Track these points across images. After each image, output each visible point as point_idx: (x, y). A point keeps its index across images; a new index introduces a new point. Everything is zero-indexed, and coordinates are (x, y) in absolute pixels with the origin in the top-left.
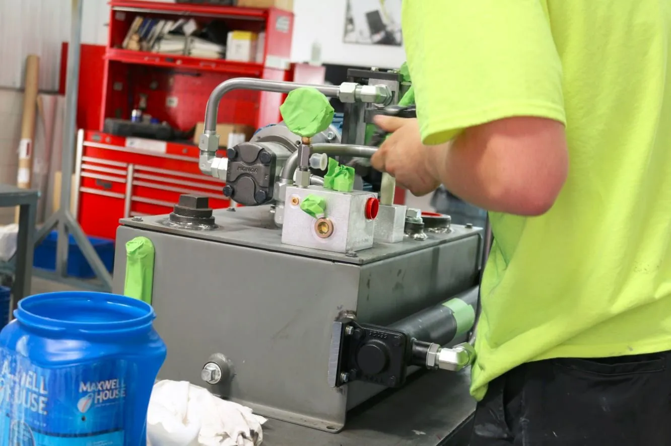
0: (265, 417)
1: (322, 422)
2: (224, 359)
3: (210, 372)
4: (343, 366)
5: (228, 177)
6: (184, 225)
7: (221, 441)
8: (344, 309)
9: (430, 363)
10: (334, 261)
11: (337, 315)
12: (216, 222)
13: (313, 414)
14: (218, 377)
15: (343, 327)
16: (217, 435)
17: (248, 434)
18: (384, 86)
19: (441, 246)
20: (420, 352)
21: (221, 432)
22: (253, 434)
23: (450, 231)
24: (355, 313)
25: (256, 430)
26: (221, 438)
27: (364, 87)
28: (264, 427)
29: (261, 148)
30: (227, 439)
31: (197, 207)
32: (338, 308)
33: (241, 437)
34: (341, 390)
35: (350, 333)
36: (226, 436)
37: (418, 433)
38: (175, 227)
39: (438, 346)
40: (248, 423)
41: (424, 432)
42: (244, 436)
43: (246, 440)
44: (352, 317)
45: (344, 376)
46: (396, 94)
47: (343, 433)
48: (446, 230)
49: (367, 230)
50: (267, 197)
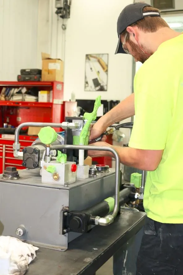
0: (38, 247)
1: (60, 248)
2: (24, 227)
3: (19, 232)
4: (65, 227)
5: (23, 159)
6: (8, 178)
7: (20, 258)
8: (64, 206)
9: (96, 224)
10: (60, 189)
11: (62, 208)
12: (20, 176)
13: (56, 245)
14: (22, 234)
15: (64, 213)
16: (19, 256)
17: (30, 255)
18: (78, 122)
19: (104, 178)
20: (93, 220)
21: (20, 255)
22: (32, 255)
23: (109, 171)
24: (69, 207)
25: (33, 253)
26: (20, 257)
27: (71, 123)
28: (36, 252)
29: (34, 148)
30: (22, 257)
31: (12, 171)
32: (63, 206)
33: (27, 256)
34: (65, 236)
35: (66, 215)
36: (22, 256)
37: (95, 249)
38: (4, 179)
39: (99, 217)
40: (30, 250)
41: (97, 248)
42: (29, 256)
43: (29, 257)
44: (67, 209)
45: (65, 231)
46: (82, 125)
47: (67, 251)
48: (107, 171)
49: (72, 176)
50: (37, 166)
